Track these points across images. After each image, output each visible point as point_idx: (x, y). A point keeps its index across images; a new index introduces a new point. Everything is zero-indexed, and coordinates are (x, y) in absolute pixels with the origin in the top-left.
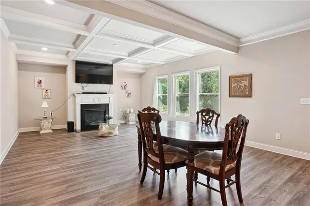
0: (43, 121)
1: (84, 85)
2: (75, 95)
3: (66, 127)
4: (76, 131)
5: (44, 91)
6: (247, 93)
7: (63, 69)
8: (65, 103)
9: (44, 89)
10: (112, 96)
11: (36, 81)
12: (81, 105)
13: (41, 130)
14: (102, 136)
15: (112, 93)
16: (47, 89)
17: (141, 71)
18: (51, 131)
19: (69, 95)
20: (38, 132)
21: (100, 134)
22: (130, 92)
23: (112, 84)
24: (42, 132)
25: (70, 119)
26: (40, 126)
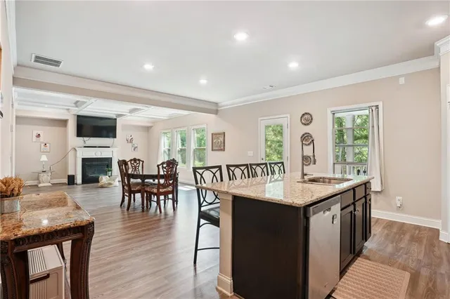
0: (42, 175)
1: (86, 139)
2: (77, 149)
3: (66, 181)
4: (76, 184)
5: (43, 145)
6: (222, 148)
7: (64, 123)
8: (66, 156)
9: (42, 143)
10: (115, 150)
11: (35, 134)
12: (83, 159)
13: (40, 183)
14: (102, 187)
15: (116, 147)
16: (45, 142)
17: (149, 125)
18: (50, 184)
19: (70, 148)
20: (37, 186)
21: (99, 184)
22: (136, 145)
23: (115, 137)
24: (40, 185)
25: (71, 173)
26: (38, 179)
